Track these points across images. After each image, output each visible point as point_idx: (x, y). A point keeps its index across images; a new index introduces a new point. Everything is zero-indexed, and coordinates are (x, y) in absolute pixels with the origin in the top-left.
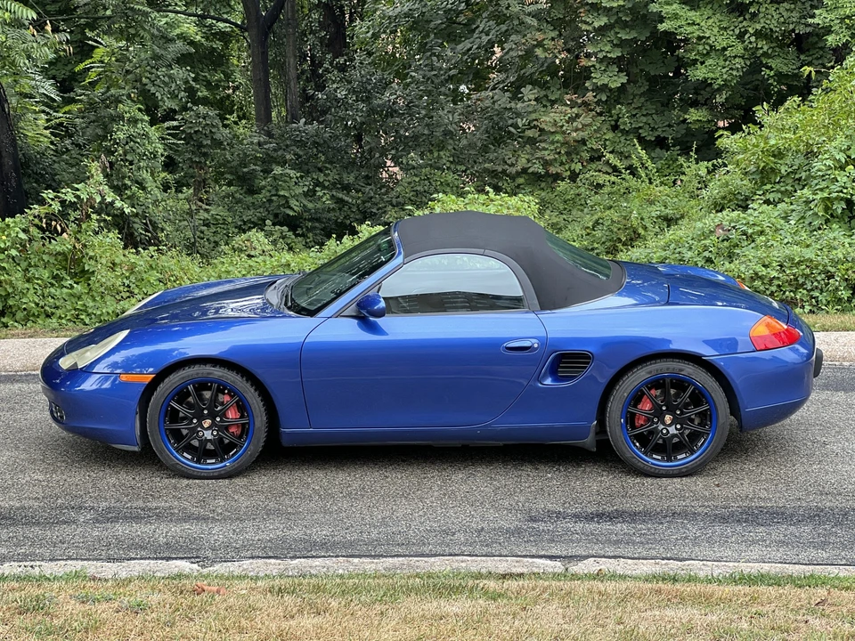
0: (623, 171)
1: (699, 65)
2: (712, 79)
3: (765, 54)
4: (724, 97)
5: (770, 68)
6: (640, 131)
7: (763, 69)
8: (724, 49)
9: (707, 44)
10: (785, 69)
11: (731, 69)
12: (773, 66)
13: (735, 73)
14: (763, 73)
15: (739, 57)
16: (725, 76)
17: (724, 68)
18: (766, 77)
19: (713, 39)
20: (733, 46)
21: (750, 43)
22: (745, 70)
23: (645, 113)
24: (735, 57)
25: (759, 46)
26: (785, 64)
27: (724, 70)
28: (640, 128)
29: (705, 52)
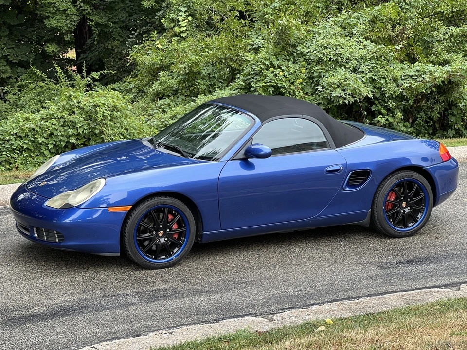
0: (46, 79)
1: (50, 19)
2: (61, 27)
3: (89, 13)
4: (69, 37)
5: (92, 21)
6: (8, 57)
7: (88, 21)
8: (65, 10)
9: (55, 7)
10: (100, 21)
11: (71, 21)
12: (94, 20)
13: (73, 23)
14: (88, 24)
15: (75, 15)
16: (69, 26)
17: (66, 20)
18: (90, 26)
19: (58, 4)
20: (70, 8)
21: (81, 7)
22: (78, 22)
23: (9, 47)
24: (72, 14)
25: (86, 9)
26: (100, 19)
27: (68, 22)
28: (8, 55)
29: (54, 11)
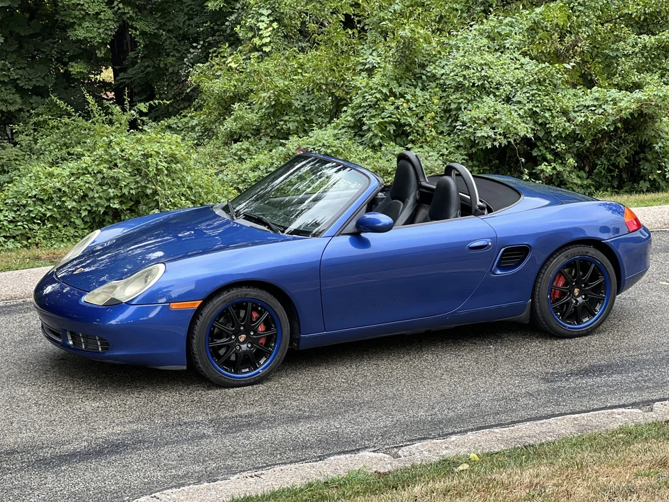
1: (76, 27)
2: (91, 38)
3: (131, 18)
4: (103, 52)
5: (136, 29)
6: (18, 82)
7: (130, 29)
8: (98, 14)
9: (82, 9)
10: (147, 29)
11: (106, 29)
12: (138, 27)
13: (109, 33)
14: (130, 33)
15: (111, 20)
16: (103, 36)
17: (99, 29)
18: (133, 36)
19: (86, 5)
20: (105, 11)
21: (119, 9)
22: (116, 30)
23: (19, 67)
24: (108, 20)
25: (126, 11)
26: (147, 26)
27: (101, 31)
28: (18, 79)
29: (81, 16)
